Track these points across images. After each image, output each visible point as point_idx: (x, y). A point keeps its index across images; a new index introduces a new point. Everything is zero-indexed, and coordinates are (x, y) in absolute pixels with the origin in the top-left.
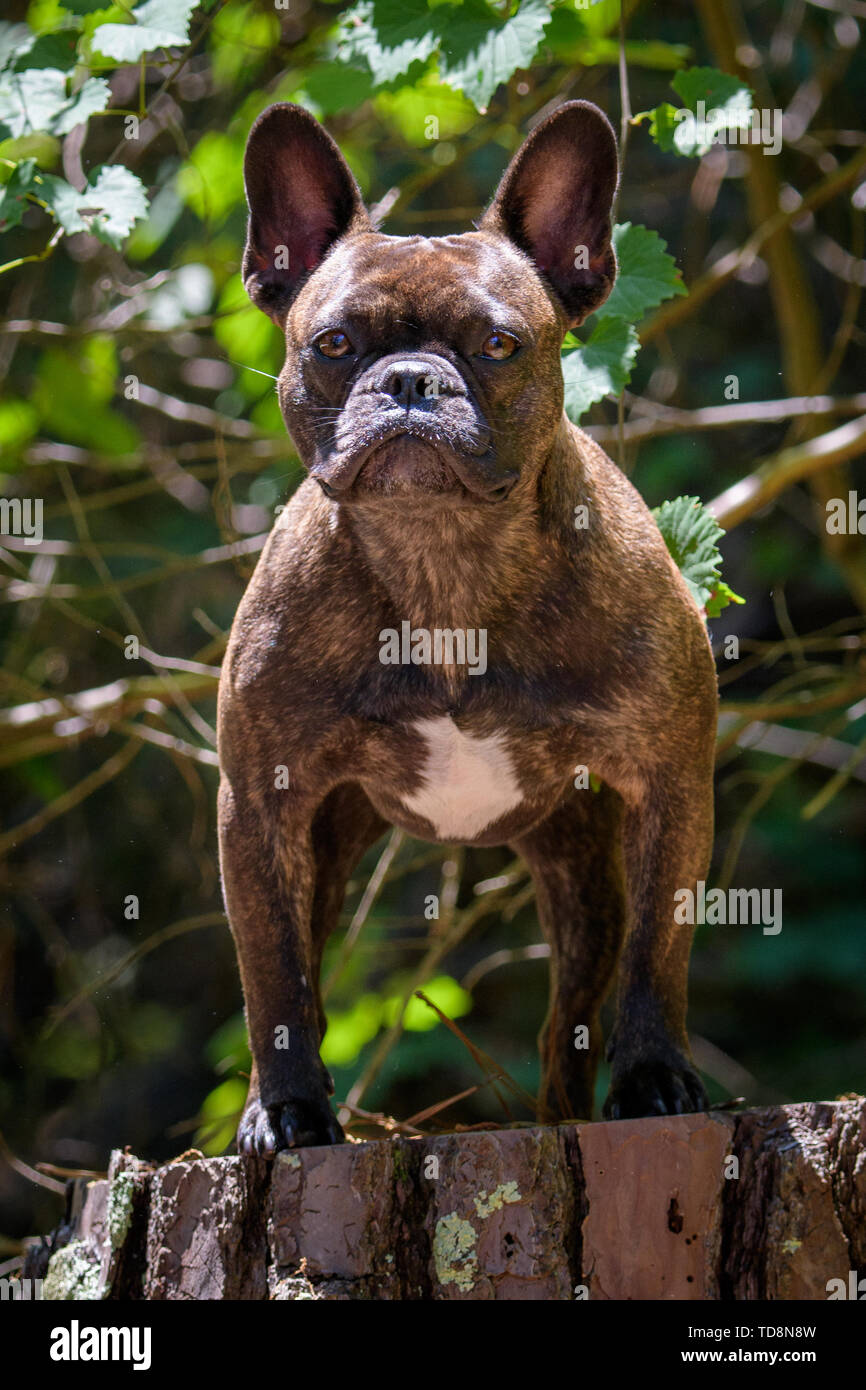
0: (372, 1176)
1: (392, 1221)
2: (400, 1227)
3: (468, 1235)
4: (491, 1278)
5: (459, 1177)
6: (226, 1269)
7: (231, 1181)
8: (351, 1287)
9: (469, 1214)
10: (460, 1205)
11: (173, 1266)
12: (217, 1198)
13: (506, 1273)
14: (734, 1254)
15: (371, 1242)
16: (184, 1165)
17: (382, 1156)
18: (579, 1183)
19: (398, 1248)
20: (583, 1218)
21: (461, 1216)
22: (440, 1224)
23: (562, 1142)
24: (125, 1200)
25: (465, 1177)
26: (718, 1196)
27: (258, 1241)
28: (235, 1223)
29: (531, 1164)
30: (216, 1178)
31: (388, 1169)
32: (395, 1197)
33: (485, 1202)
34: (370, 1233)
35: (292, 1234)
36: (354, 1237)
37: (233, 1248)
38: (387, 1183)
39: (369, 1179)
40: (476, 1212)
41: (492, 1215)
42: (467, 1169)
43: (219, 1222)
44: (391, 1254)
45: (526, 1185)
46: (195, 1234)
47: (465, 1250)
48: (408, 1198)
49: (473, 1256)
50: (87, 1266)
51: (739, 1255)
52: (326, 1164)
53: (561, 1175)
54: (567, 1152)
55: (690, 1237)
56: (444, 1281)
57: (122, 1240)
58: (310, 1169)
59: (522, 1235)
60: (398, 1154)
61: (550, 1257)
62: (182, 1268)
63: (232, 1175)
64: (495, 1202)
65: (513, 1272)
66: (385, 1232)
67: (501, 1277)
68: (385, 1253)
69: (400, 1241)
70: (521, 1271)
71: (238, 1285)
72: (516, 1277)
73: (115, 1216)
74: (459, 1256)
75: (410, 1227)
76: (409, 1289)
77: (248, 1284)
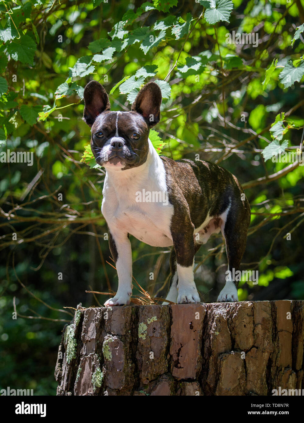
0: (127, 313)
1: (131, 323)
2: (132, 325)
3: (145, 327)
4: (150, 337)
5: (144, 315)
6: (96, 332)
7: (99, 313)
8: (120, 337)
9: (146, 323)
10: (144, 321)
11: (87, 330)
12: (96, 316)
13: (153, 336)
14: (205, 335)
15: (126, 328)
16: (90, 309)
17: (129, 309)
18: (171, 317)
19: (132, 329)
20: (171, 325)
21: (144, 323)
22: (140, 325)
23: (168, 308)
24: (79, 316)
25: (145, 315)
26: (202, 322)
27: (104, 326)
28: (99, 322)
29: (160, 313)
30: (96, 312)
31: (130, 312)
32: (132, 318)
33: (149, 320)
34: (126, 326)
35: (110, 325)
36: (122, 326)
37: (98, 328)
38: (130, 315)
39: (126, 314)
40: (147, 322)
41: (151, 323)
42: (146, 313)
43: (96, 322)
44: (130, 331)
45: (158, 317)
46: (91, 324)
47: (144, 331)
48: (135, 319)
49: (146, 332)
50: (72, 329)
51: (206, 335)
52: (118, 310)
53: (167, 315)
54: (169, 310)
55: (195, 330)
56: (139, 337)
57: (78, 325)
58: (114, 311)
59: (157, 328)
60: (133, 309)
61: (163, 333)
62: (88, 331)
63: (99, 312)
64: (152, 320)
65: (154, 336)
66: (129, 326)
67: (152, 337)
68: (129, 330)
69: (132, 328)
70: (156, 336)
71: (99, 336)
72: (155, 337)
73: (77, 319)
74: (143, 332)
75: (135, 325)
76: (134, 338)
77: (101, 335)
